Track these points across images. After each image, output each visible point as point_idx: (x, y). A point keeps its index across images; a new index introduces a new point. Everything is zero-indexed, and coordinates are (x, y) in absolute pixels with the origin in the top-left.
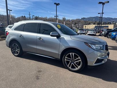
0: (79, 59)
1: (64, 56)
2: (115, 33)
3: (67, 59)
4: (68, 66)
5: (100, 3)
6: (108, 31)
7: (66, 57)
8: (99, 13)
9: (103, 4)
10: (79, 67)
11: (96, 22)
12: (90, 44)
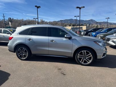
0: (90, 55)
1: (77, 54)
2: (94, 33)
3: (79, 56)
4: (81, 62)
5: (78, 7)
6: (87, 32)
7: (79, 55)
8: (76, 16)
9: (80, 8)
10: (90, 61)
11: (71, 24)
12: (98, 43)
